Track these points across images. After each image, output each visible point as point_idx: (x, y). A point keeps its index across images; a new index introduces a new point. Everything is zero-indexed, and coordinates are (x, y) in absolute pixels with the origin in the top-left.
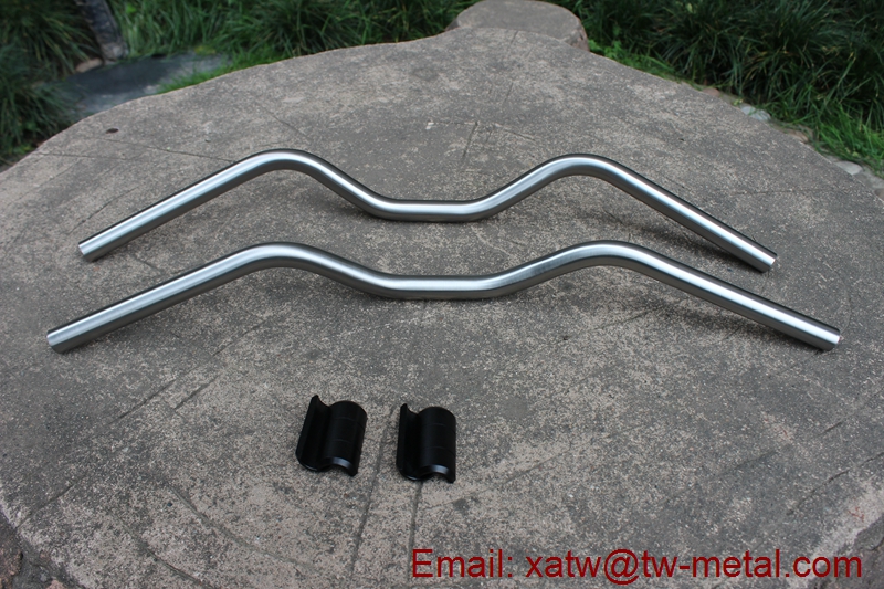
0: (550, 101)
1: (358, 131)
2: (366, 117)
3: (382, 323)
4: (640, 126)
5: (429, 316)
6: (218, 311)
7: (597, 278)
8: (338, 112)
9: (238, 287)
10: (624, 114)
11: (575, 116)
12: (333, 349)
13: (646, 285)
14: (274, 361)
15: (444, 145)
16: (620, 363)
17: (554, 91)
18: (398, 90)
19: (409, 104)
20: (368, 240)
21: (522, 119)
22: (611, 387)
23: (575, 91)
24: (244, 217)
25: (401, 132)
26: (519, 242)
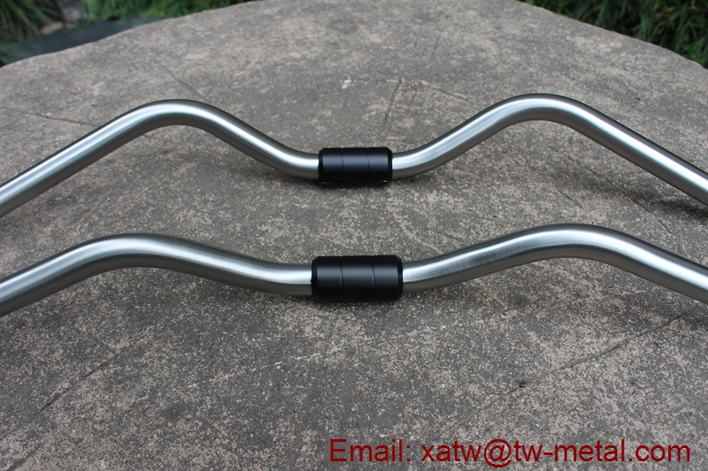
0: (483, 55)
1: (263, 91)
2: (274, 75)
3: (272, 360)
4: (586, 83)
5: (335, 349)
6: (60, 338)
8: (243, 69)
9: (91, 302)
10: (568, 69)
11: (513, 72)
12: (202, 402)
14: (119, 421)
15: (362, 107)
17: (487, 44)
18: (313, 44)
19: (324, 59)
20: (263, 233)
21: (453, 75)
23: (510, 43)
24: (115, 202)
25: (313, 91)
26: (455, 235)
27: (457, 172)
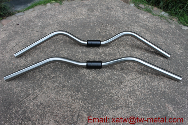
0: (120, 18)
1: (75, 26)
2: (77, 22)
3: (80, 78)
4: (140, 25)
5: (90, 77)
6: (42, 74)
7: (129, 67)
8: (70, 20)
9: (46, 68)
10: (137, 22)
11: (125, 22)
12: (68, 85)
13: (140, 69)
14: (55, 88)
15: (95, 30)
16: (134, 90)
17: (121, 15)
18: (84, 15)
19: (87, 18)
20: (77, 56)
21: (113, 23)
22: (132, 96)
23: (125, 15)
24: (48, 49)
25: (85, 26)
26: (112, 57)
27: (113, 44)
